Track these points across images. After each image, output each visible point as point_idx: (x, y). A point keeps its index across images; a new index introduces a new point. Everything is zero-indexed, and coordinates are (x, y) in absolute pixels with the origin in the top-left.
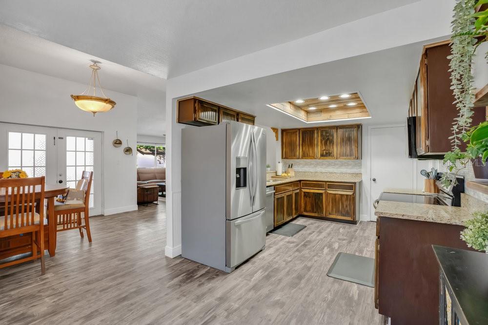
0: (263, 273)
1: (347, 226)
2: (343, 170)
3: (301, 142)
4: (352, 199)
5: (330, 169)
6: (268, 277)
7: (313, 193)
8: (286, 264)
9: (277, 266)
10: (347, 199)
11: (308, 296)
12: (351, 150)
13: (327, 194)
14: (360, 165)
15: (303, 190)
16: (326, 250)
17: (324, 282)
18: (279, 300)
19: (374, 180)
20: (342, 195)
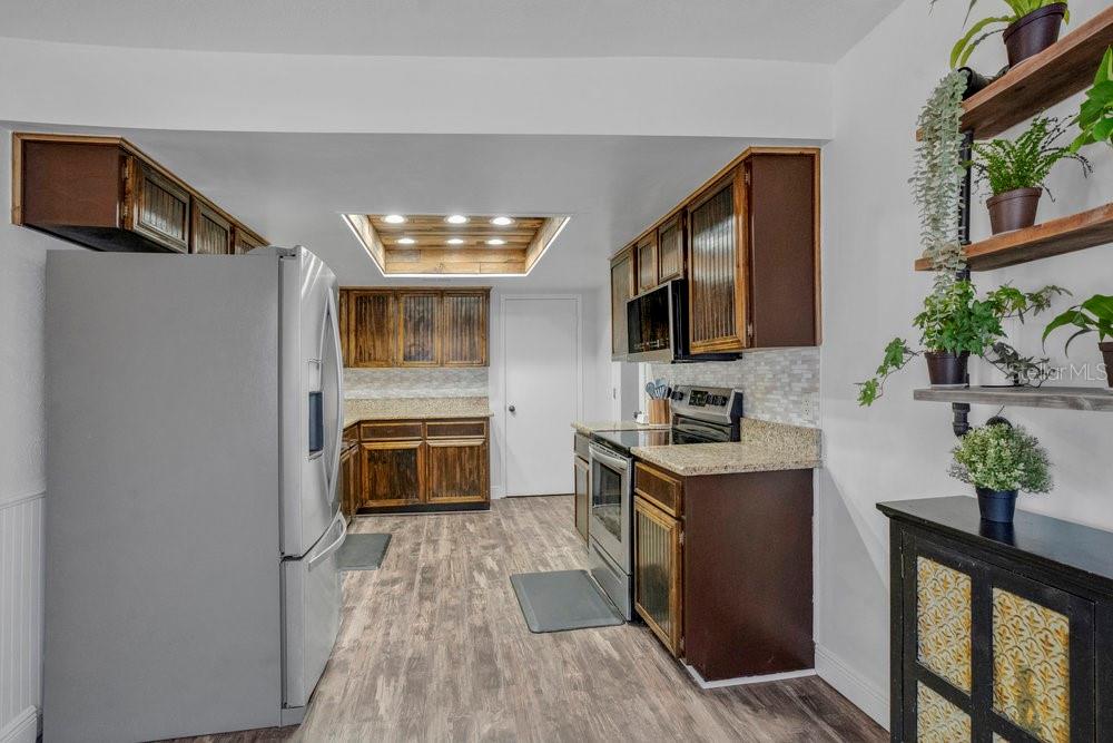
0: (393, 683)
1: (474, 515)
2: (451, 390)
3: (353, 323)
4: (481, 455)
5: (421, 391)
6: (415, 689)
7: (393, 450)
8: (428, 637)
9: (410, 652)
10: (471, 456)
11: (539, 692)
12: (472, 345)
13: (428, 449)
14: (484, 379)
15: (367, 446)
16: (482, 580)
17: (540, 649)
18: (492, 731)
19: (512, 410)
20: (460, 448)
